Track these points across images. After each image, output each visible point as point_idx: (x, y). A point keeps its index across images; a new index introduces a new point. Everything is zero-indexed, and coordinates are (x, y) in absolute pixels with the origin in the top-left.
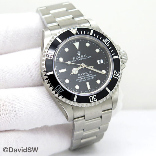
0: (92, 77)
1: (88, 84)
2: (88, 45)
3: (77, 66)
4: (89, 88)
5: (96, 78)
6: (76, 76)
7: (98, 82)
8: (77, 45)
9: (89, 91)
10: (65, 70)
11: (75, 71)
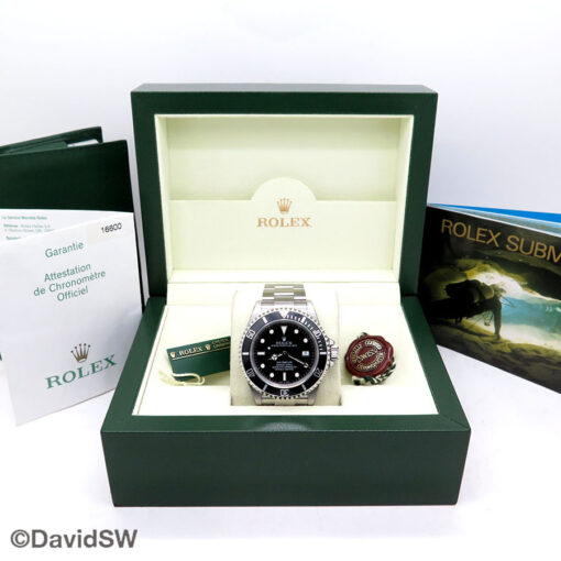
0: (291, 368)
1: (284, 375)
2: (296, 332)
3: (277, 353)
4: (285, 379)
5: (295, 371)
6: (274, 363)
7: (297, 375)
8: (284, 329)
9: (284, 383)
10: (263, 353)
11: (274, 357)
